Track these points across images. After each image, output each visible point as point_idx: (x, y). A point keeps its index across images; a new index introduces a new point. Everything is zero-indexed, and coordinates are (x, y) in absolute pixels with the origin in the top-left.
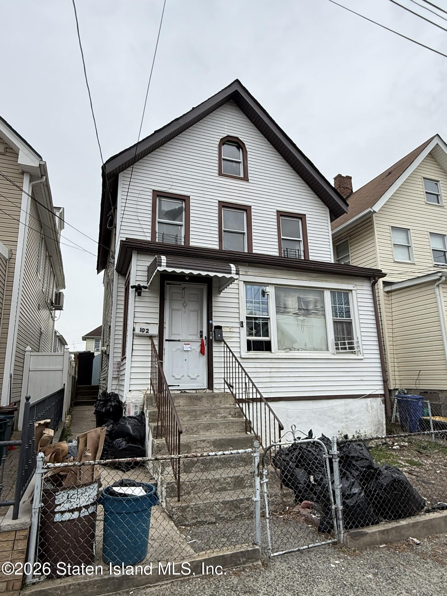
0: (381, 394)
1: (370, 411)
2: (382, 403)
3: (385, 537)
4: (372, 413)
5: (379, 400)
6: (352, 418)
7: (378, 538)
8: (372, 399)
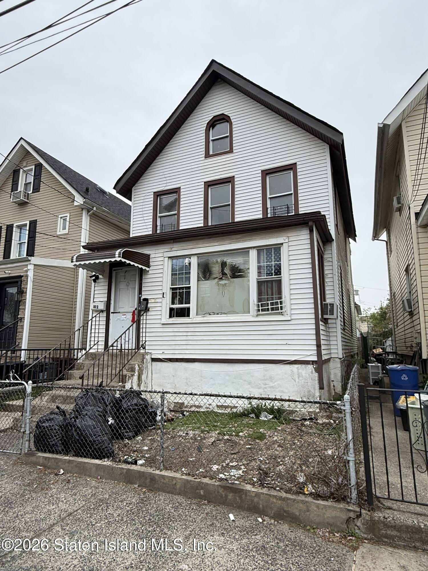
0: (313, 361)
1: (297, 380)
2: (314, 371)
3: (46, 462)
4: (298, 382)
5: (310, 367)
6: (272, 384)
7: (41, 461)
8: (300, 365)
